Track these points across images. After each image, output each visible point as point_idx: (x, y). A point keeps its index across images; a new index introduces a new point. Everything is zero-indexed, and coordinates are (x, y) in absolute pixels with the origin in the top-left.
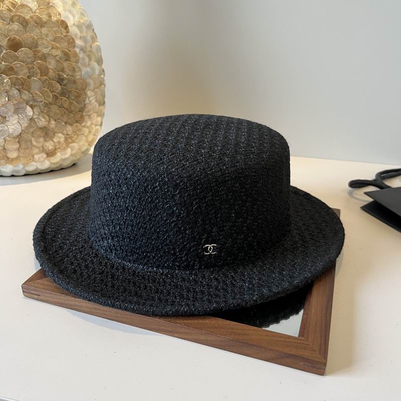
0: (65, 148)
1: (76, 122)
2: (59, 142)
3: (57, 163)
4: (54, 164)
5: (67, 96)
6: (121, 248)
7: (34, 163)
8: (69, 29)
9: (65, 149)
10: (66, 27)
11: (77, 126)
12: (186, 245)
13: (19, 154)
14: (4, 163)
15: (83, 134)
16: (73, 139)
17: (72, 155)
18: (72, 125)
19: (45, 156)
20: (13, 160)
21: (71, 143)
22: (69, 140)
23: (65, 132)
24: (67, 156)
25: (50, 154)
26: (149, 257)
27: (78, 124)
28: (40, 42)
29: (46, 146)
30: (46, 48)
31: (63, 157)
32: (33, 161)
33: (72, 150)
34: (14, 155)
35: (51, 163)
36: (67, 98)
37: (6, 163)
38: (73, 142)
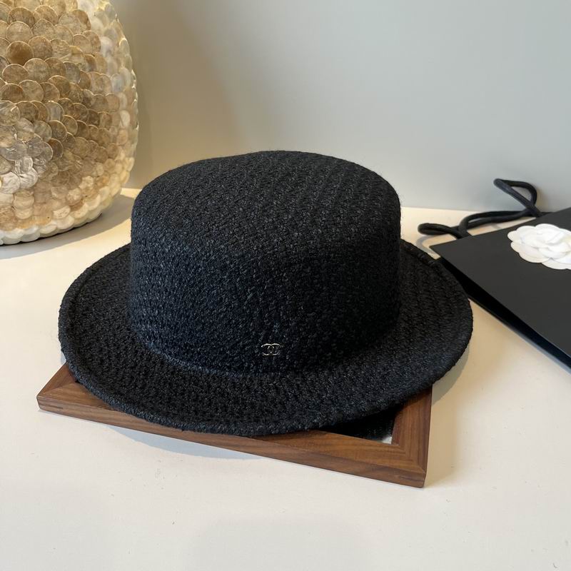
0: (93, 195)
1: (109, 158)
2: (87, 189)
3: (83, 218)
4: (79, 219)
5: (96, 122)
6: (160, 337)
7: (53, 222)
8: (90, 24)
9: (93, 197)
10: (87, 21)
11: (109, 163)
12: (239, 342)
13: (33, 212)
14: (11, 228)
15: (116, 173)
16: (104, 181)
17: (101, 204)
18: (102, 162)
19: (68, 210)
20: (24, 221)
21: (101, 187)
22: (99, 184)
23: (94, 173)
24: (95, 206)
25: (75, 206)
26: (193, 352)
27: (111, 160)
28: (55, 47)
29: (70, 196)
30: (64, 55)
31: (91, 208)
32: (52, 218)
33: (102, 197)
34: (26, 214)
35: (76, 219)
36: (95, 125)
37: (14, 227)
38: (104, 185)
